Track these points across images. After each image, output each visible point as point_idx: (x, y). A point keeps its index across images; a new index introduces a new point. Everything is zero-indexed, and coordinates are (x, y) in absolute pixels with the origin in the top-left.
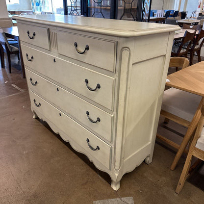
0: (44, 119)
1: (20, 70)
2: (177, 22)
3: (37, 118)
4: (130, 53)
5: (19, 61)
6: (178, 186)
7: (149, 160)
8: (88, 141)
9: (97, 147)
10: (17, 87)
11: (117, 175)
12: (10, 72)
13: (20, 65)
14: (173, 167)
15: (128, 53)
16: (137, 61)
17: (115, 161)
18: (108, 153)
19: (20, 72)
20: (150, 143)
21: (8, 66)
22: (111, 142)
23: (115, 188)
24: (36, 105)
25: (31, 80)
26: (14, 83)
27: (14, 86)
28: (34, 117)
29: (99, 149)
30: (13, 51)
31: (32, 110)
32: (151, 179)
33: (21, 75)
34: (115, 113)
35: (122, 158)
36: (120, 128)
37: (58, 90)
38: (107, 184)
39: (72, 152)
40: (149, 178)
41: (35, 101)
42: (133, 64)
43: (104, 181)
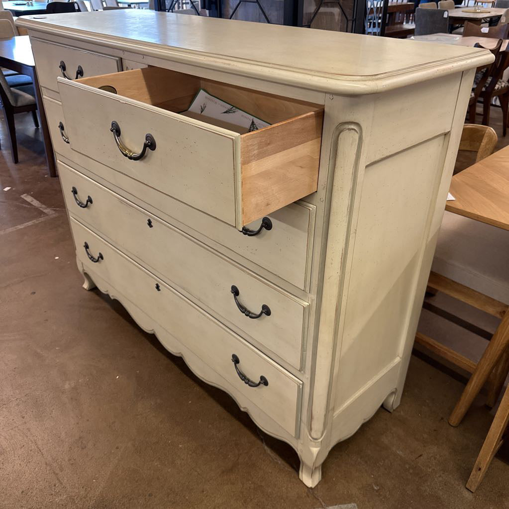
0: (113, 294)
1: (41, 153)
2: (445, 16)
3: (94, 289)
4: (361, 138)
5: (37, 130)
6: (474, 472)
7: (394, 402)
8: (236, 360)
9: (262, 378)
10: (36, 203)
11: (315, 450)
12: (16, 161)
13: (41, 138)
14: (455, 419)
15: (357, 136)
16: (378, 158)
17: (311, 418)
18: (293, 396)
19: (42, 159)
20: (397, 360)
21: (10, 144)
22: (302, 369)
23: (310, 480)
24: (92, 258)
25: (75, 192)
26: (27, 192)
27: (29, 199)
28: (86, 286)
29: (266, 383)
30: (19, 104)
31: (80, 269)
32: (400, 453)
33: (46, 169)
34: (313, 296)
35: (329, 409)
36: (326, 336)
37: (150, 223)
38: (289, 469)
39: (191, 382)
40: (394, 449)
41: (87, 247)
42: (367, 167)
43: (280, 461)
